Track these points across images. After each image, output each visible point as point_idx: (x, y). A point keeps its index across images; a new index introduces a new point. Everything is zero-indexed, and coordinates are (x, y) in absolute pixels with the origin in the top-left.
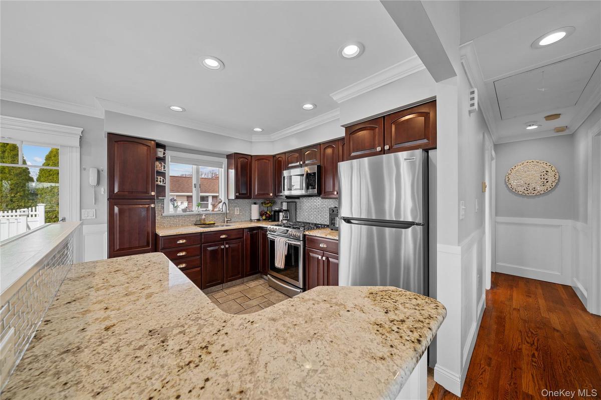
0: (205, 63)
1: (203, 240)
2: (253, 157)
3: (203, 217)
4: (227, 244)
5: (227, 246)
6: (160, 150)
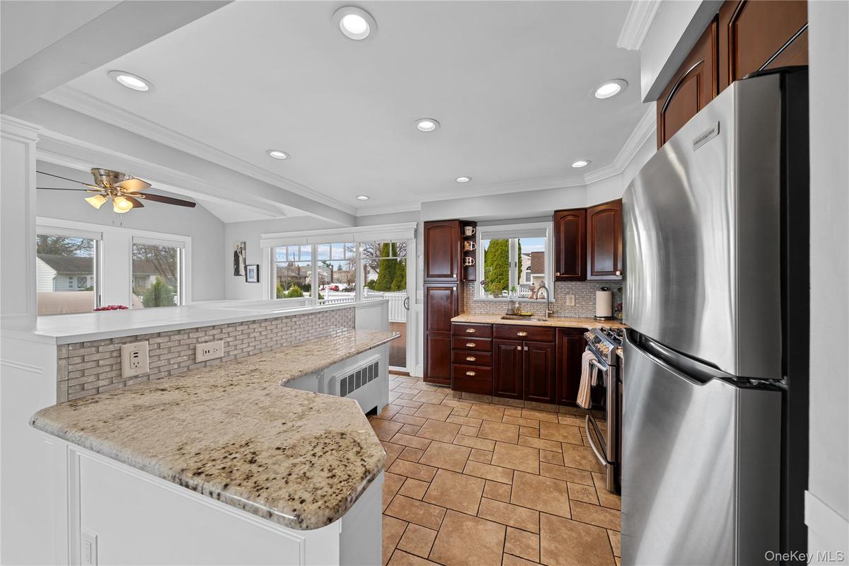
0: (420, 127)
1: (494, 334)
2: (588, 211)
3: (517, 305)
4: (526, 345)
5: (526, 348)
6: (467, 228)
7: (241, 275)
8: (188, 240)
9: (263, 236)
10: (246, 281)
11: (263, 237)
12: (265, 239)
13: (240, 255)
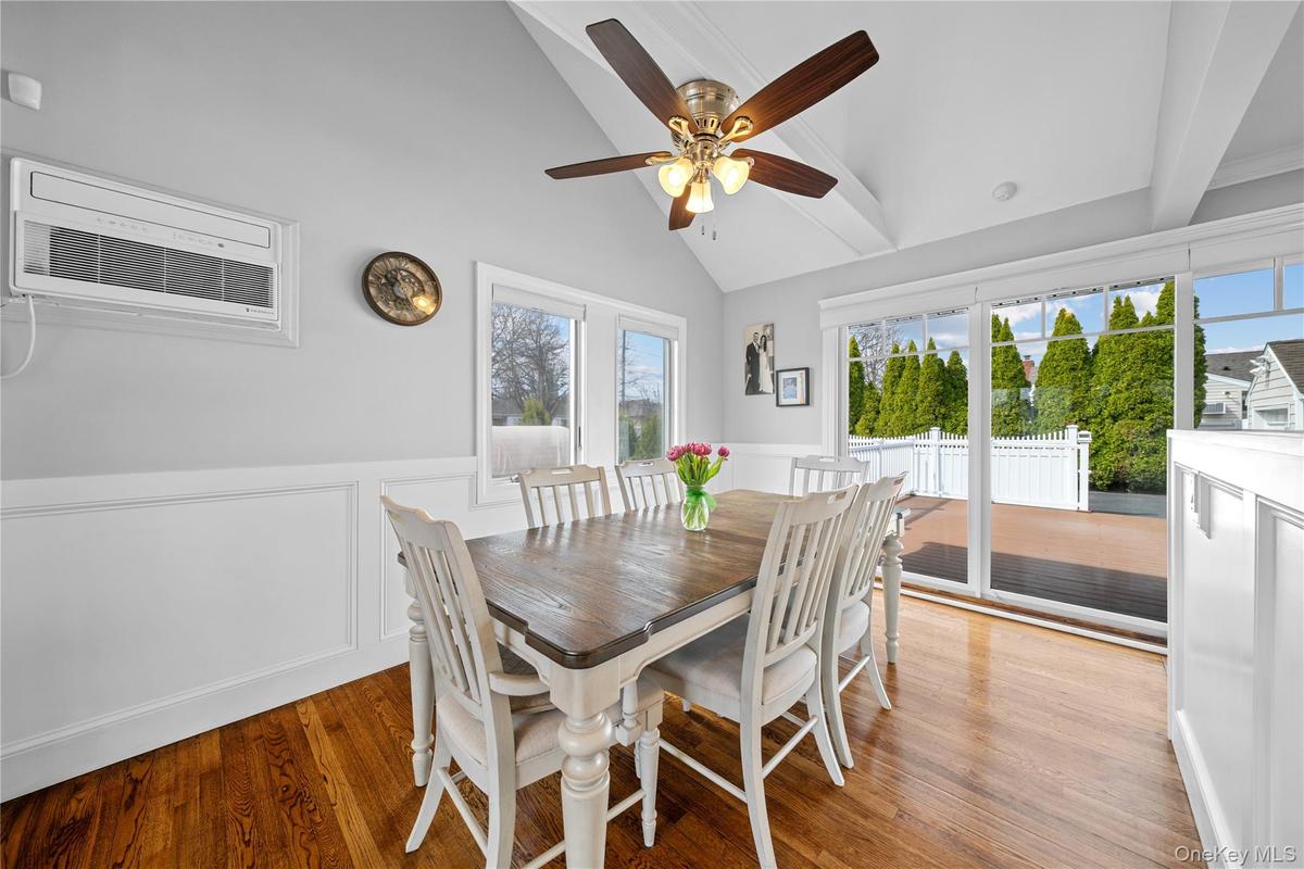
7: (762, 393)
8: (681, 323)
9: (823, 303)
10: (778, 405)
11: (822, 307)
12: (827, 309)
13: (761, 351)
